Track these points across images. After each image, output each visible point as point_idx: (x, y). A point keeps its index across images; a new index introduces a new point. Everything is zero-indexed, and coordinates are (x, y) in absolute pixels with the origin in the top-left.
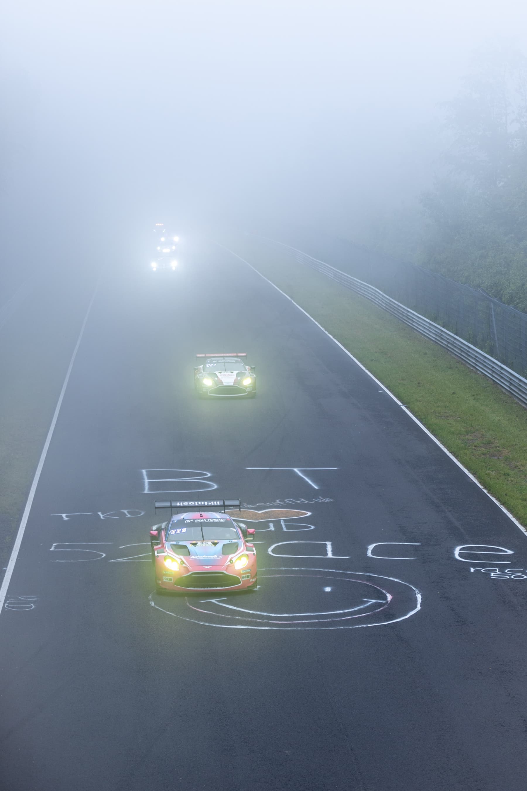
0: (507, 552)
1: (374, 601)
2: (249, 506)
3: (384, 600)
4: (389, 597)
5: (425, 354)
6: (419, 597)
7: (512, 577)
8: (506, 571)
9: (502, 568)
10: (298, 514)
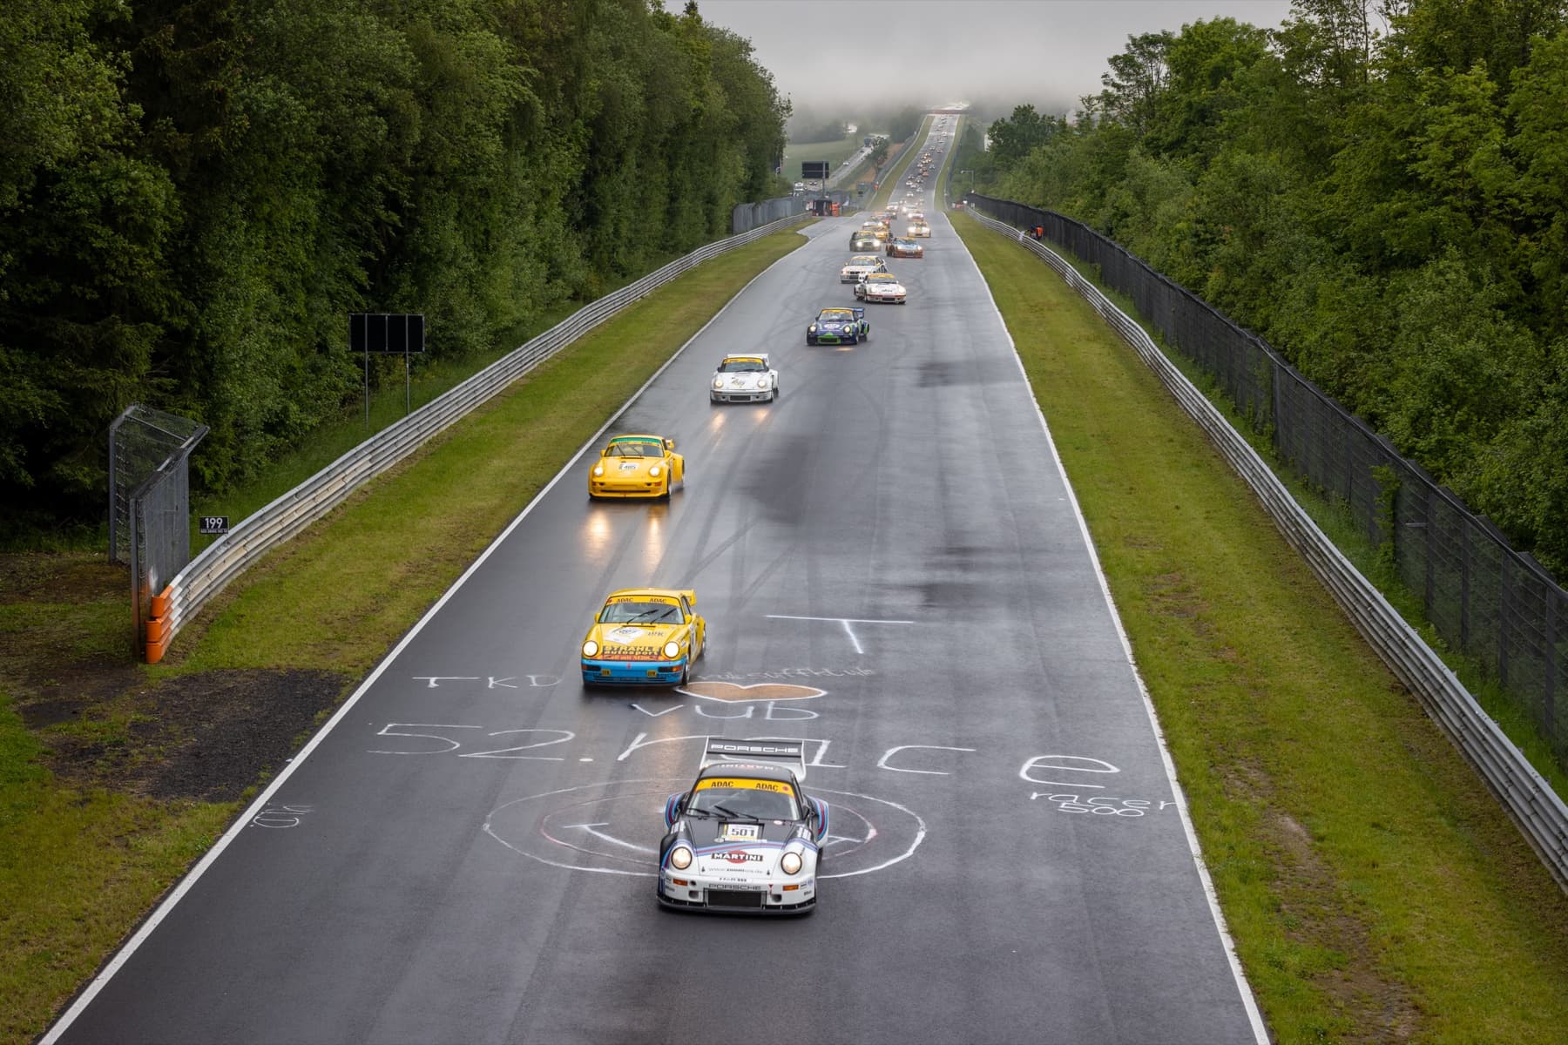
0: (1109, 769)
1: (843, 839)
2: (733, 678)
3: (860, 838)
4: (872, 833)
5: (1171, 440)
6: (921, 836)
7: (1093, 811)
8: (1089, 801)
9: (1084, 794)
10: (805, 693)
